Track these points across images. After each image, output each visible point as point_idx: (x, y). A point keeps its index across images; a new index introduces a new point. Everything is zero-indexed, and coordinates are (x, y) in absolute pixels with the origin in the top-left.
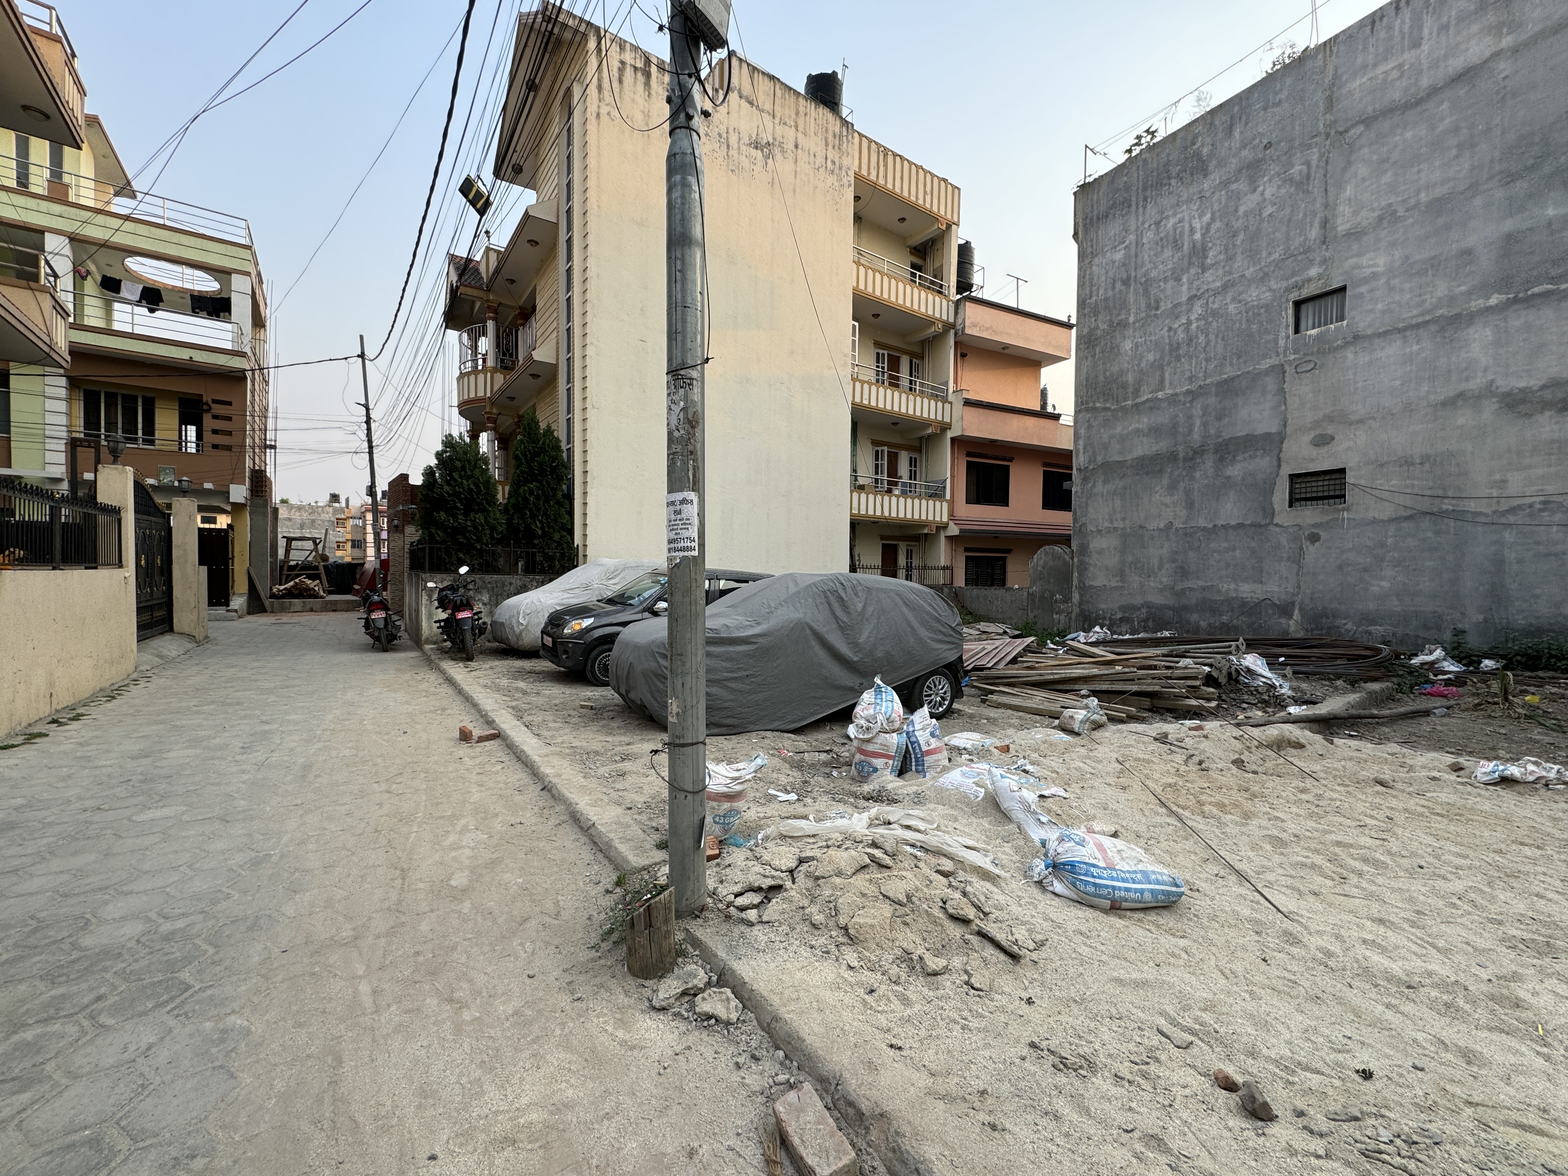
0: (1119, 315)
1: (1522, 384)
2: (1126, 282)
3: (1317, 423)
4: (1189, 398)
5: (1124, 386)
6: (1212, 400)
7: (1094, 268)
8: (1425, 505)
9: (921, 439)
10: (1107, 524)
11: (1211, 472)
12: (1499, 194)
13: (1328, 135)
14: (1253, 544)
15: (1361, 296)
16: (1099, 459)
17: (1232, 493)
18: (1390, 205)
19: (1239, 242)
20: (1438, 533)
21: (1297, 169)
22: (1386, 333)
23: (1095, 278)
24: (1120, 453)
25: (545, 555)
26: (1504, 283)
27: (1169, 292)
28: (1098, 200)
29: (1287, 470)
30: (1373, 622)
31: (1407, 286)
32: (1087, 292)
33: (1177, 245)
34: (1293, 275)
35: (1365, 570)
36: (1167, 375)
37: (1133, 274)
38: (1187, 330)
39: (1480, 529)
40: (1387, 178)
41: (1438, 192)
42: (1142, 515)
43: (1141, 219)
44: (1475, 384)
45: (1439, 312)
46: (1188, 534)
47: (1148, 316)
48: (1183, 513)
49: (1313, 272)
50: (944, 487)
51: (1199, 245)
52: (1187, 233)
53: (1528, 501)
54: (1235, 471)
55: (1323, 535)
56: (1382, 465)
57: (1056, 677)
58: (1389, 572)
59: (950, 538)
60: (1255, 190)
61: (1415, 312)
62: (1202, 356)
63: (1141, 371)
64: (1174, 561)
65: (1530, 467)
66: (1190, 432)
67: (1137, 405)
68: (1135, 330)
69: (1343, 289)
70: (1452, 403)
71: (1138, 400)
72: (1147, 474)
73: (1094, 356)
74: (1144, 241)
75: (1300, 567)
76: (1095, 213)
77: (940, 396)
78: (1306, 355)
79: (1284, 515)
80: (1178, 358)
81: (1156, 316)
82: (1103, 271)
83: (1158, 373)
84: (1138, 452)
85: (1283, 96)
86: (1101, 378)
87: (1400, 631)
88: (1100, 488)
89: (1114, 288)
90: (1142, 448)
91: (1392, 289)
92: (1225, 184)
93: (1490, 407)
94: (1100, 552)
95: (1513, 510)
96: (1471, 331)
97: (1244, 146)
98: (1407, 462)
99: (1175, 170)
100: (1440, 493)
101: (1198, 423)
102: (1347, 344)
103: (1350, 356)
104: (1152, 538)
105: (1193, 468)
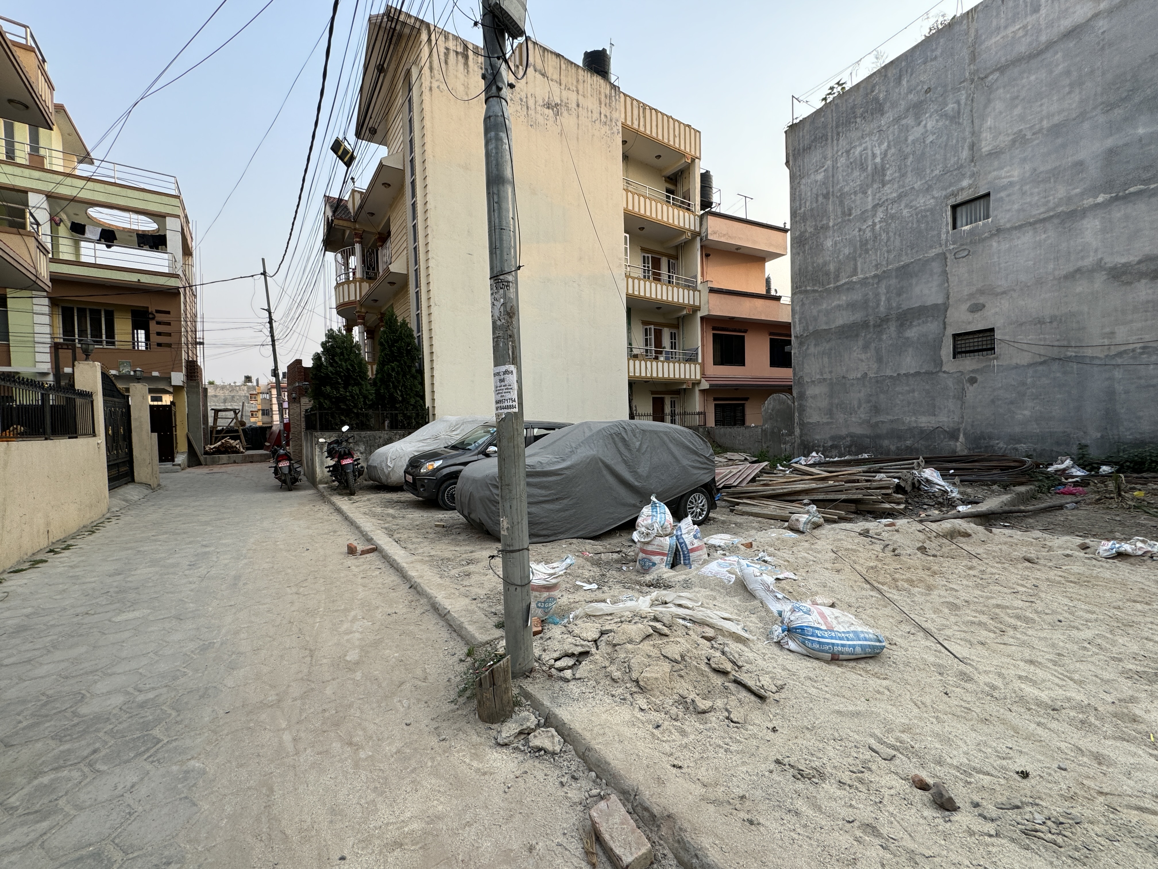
0: (821, 221)
1: (1123, 260)
2: (826, 196)
3: (971, 296)
4: (876, 281)
5: (827, 274)
6: (893, 281)
7: (802, 187)
8: (1055, 353)
9: (678, 318)
10: (818, 377)
11: (894, 335)
12: (1102, 119)
13: (972, 81)
14: (927, 387)
15: (1001, 199)
16: (811, 328)
17: (910, 350)
18: (1021, 131)
19: (909, 163)
20: (1065, 373)
21: (950, 107)
22: (1021, 227)
23: (803, 194)
24: (827, 323)
25: (405, 415)
26: (1108, 186)
27: (858, 202)
28: (803, 136)
29: (951, 331)
30: (1019, 442)
31: (1036, 190)
32: (798, 203)
33: (863, 168)
34: (951, 185)
35: (1012, 403)
36: (859, 264)
37: (831, 190)
38: (873, 230)
39: (1096, 369)
40: (1017, 111)
41: (1056, 119)
42: (844, 369)
43: (835, 149)
44: (1089, 261)
45: (1060, 209)
46: (878, 381)
47: (844, 221)
48: (875, 366)
49: (965, 183)
50: (697, 354)
51: (879, 166)
52: (870, 158)
53: (1131, 347)
54: (912, 333)
55: (980, 378)
56: (1021, 324)
57: (785, 491)
58: (1030, 404)
59: (703, 391)
60: (919, 124)
61: (1042, 210)
62: (885, 249)
63: (840, 261)
64: (869, 401)
65: (1131, 321)
66: (878, 305)
67: (837, 287)
68: (834, 231)
69: (988, 195)
70: (1072, 276)
71: (838, 284)
72: (847, 338)
73: (804, 252)
74: (839, 165)
75: (963, 403)
76: (801, 146)
77: (691, 286)
78: (962, 245)
79: (950, 365)
80: (867, 251)
81: (849, 220)
82: (809, 189)
83: (852, 263)
84: (840, 322)
85: (938, 52)
86: (810, 268)
87: (1039, 447)
88: (812, 350)
89: (817, 201)
90: (842, 319)
91: (1024, 193)
92: (897, 120)
93: (1100, 278)
94: (814, 397)
95: (1120, 354)
96: (1085, 222)
97: (910, 91)
98: (1040, 322)
99: (859, 111)
100: (1065, 343)
101: (883, 298)
102: (992, 236)
103: (995, 244)
104: (852, 385)
105: (881, 333)
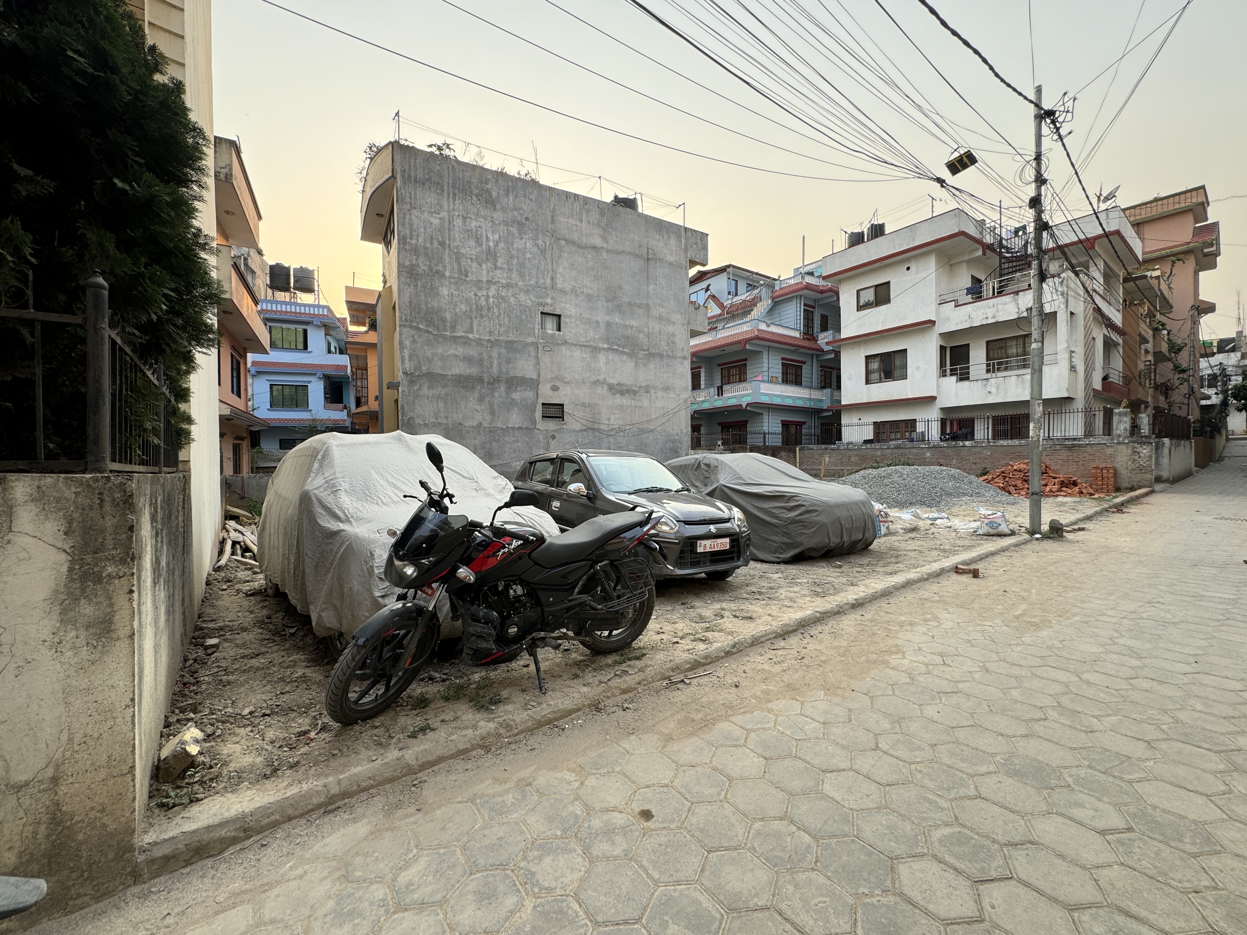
0: (437, 265)
1: (612, 381)
2: (442, 244)
3: (552, 379)
4: (490, 345)
5: (444, 320)
6: (503, 351)
7: (413, 217)
8: (590, 425)
10: (432, 420)
11: (504, 394)
13: (552, 235)
14: (527, 439)
15: (566, 323)
16: (424, 369)
17: (516, 409)
18: (575, 286)
19: (514, 263)
21: (540, 242)
22: (575, 345)
24: (442, 369)
26: (607, 340)
27: (474, 269)
28: (415, 165)
29: (541, 401)
31: (581, 327)
32: (408, 231)
33: (478, 242)
34: (540, 297)
36: (475, 324)
37: (447, 242)
38: (487, 300)
40: (573, 273)
41: (589, 291)
42: (461, 416)
44: (601, 377)
45: (592, 343)
46: (492, 431)
47: (460, 278)
48: (489, 418)
49: (549, 301)
51: (492, 250)
52: (484, 238)
54: (516, 396)
55: (557, 435)
56: (575, 405)
61: (584, 340)
62: (497, 321)
63: (456, 314)
64: (484, 448)
65: (615, 414)
66: (491, 366)
67: (453, 337)
68: (450, 283)
69: (560, 316)
70: (596, 383)
71: (455, 334)
72: (463, 387)
73: (416, 286)
74: (455, 223)
78: (546, 342)
79: (541, 425)
80: (482, 316)
81: (465, 280)
82: (421, 224)
83: (468, 320)
84: (456, 371)
88: (425, 391)
90: (458, 369)
91: (576, 325)
92: (506, 223)
93: (606, 387)
96: (600, 355)
97: (515, 209)
98: (584, 405)
99: (475, 190)
101: (496, 362)
102: (562, 344)
103: (564, 350)
104: (468, 432)
105: (493, 390)
